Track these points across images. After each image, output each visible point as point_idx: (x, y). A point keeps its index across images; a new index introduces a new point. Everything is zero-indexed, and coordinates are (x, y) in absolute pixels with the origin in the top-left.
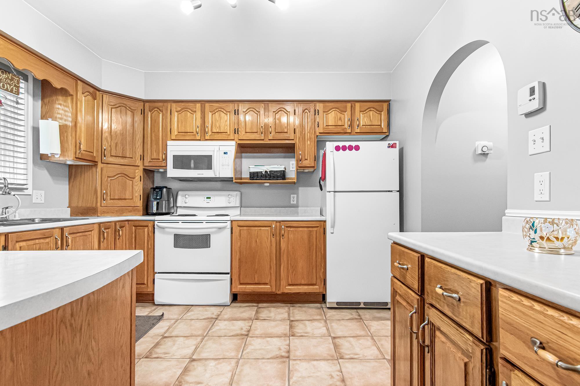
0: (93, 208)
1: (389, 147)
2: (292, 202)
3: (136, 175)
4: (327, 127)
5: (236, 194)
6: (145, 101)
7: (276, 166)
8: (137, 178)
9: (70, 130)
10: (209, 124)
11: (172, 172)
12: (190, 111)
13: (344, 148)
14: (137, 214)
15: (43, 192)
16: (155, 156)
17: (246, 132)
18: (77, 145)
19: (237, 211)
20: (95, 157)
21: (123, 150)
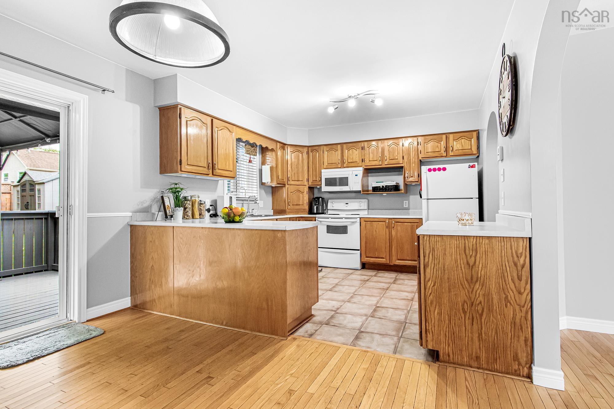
0: (284, 210)
1: (469, 167)
2: (405, 206)
3: (305, 190)
4: (427, 153)
5: (365, 201)
6: (308, 147)
7: (390, 182)
8: (305, 192)
9: (274, 169)
10: (345, 158)
11: (325, 188)
12: (334, 150)
13: (435, 170)
14: (305, 214)
15: (263, 201)
16: (314, 179)
17: (370, 161)
18: (278, 177)
19: (366, 212)
20: (285, 182)
21: (298, 177)
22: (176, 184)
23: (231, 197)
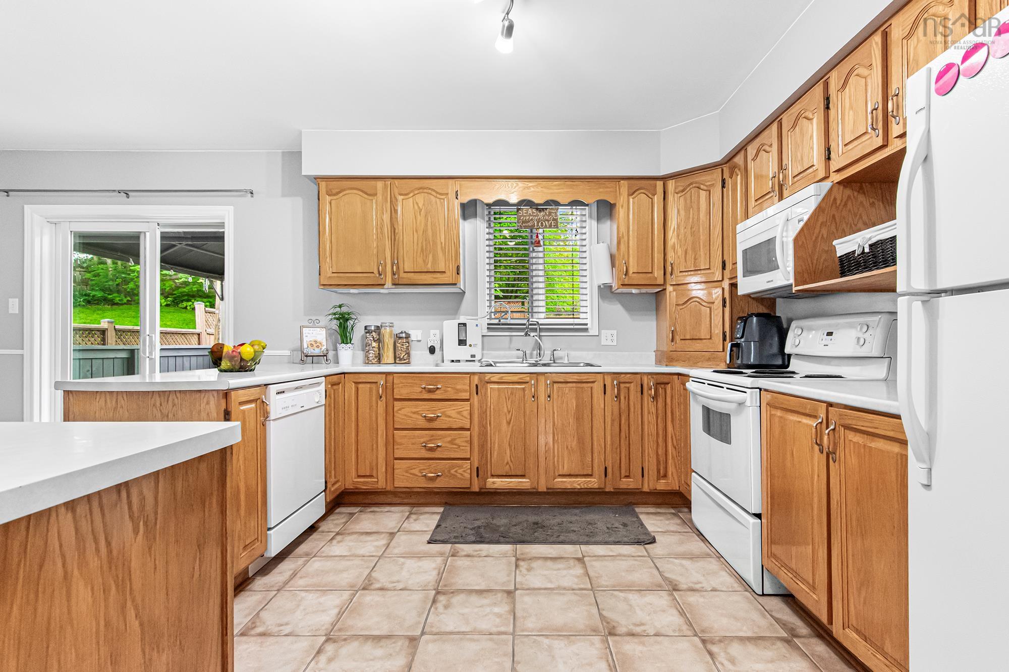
3: (716, 296)
5: (878, 322)
6: (724, 164)
8: (716, 302)
10: (788, 161)
11: (742, 284)
12: (766, 148)
15: (614, 332)
17: (846, 145)
18: (622, 268)
20: (656, 278)
21: (695, 259)
22: (340, 306)
23: (465, 325)
